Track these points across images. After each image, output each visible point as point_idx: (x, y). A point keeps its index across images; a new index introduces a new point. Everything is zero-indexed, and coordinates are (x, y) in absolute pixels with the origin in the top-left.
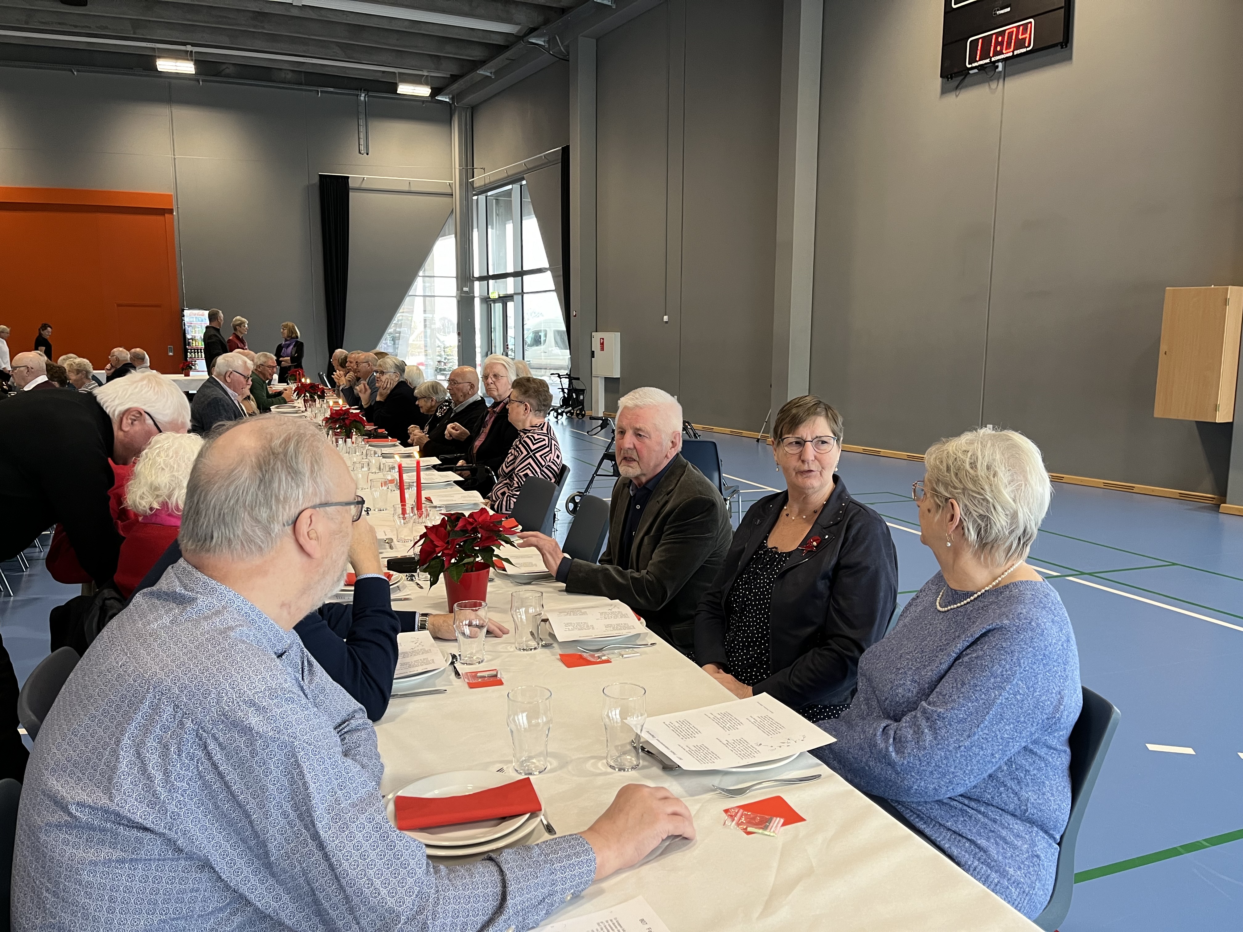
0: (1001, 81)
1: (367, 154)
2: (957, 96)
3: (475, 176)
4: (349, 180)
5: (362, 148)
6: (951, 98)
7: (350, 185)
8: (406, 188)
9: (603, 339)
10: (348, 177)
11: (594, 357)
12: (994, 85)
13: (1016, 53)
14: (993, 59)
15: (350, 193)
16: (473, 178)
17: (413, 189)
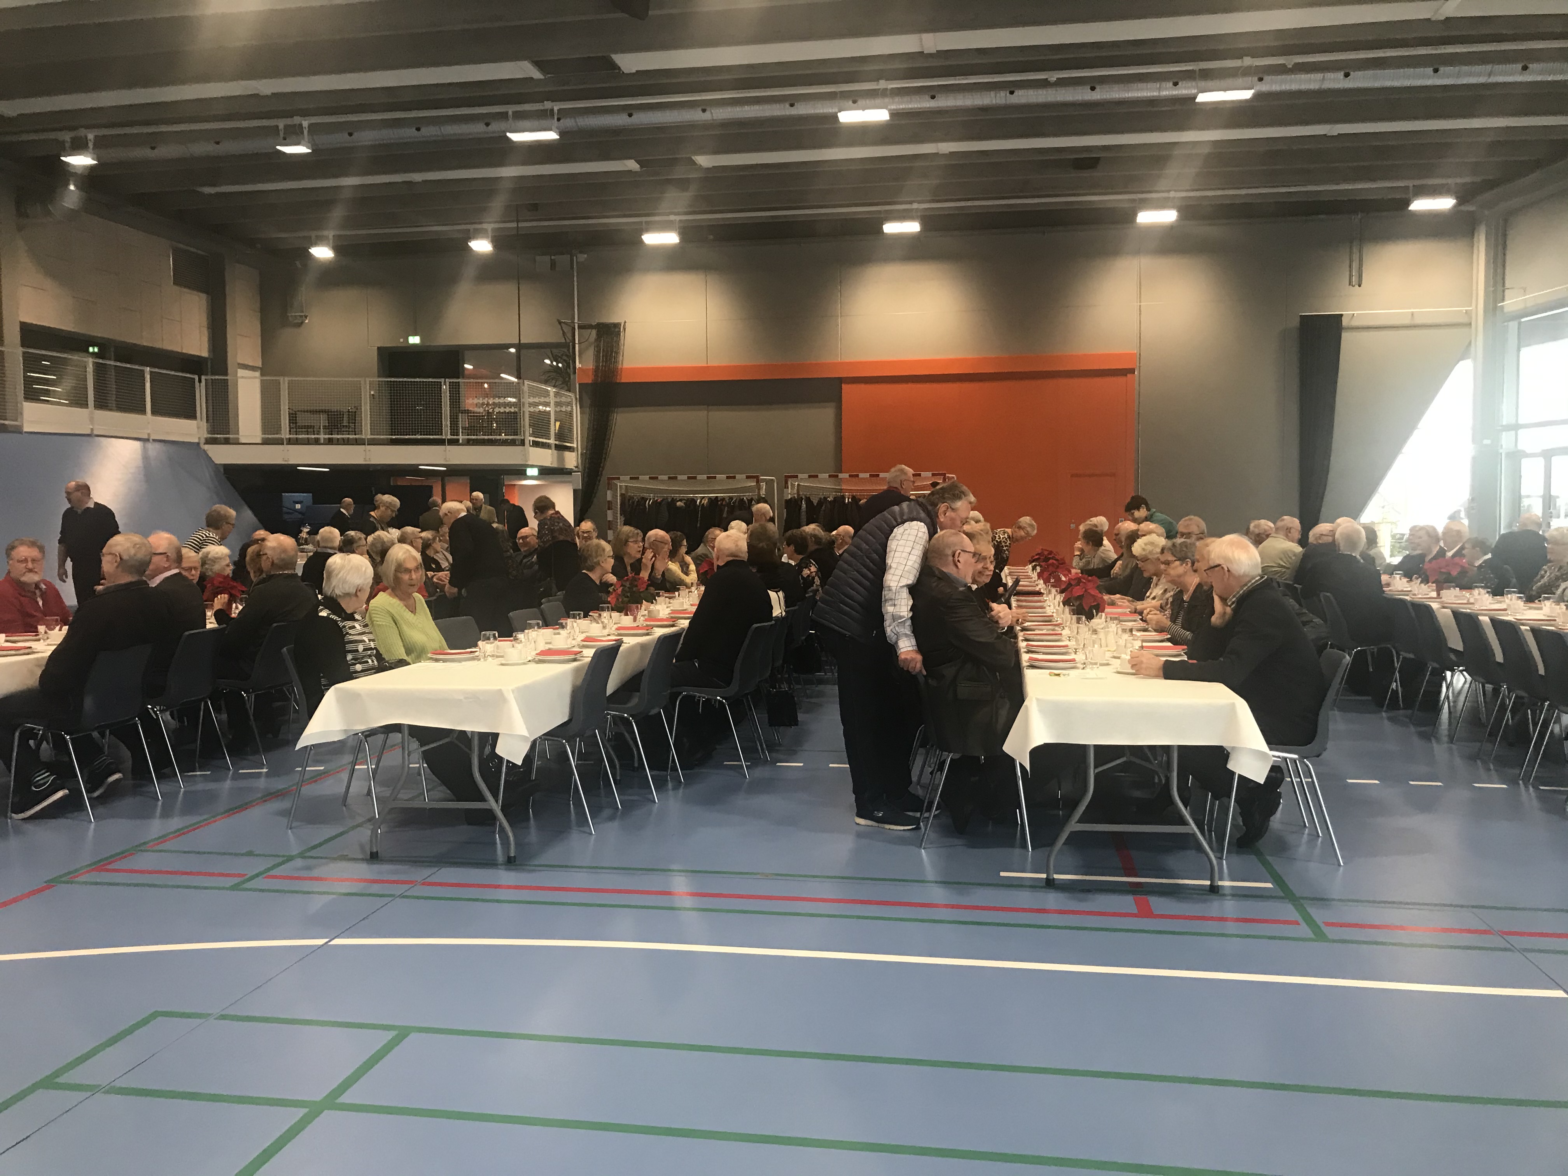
1: (1360, 286)
3: (1506, 297)
4: (1343, 318)
5: (1354, 279)
8: (1407, 321)
10: (1341, 315)
16: (1503, 300)
17: (1418, 321)
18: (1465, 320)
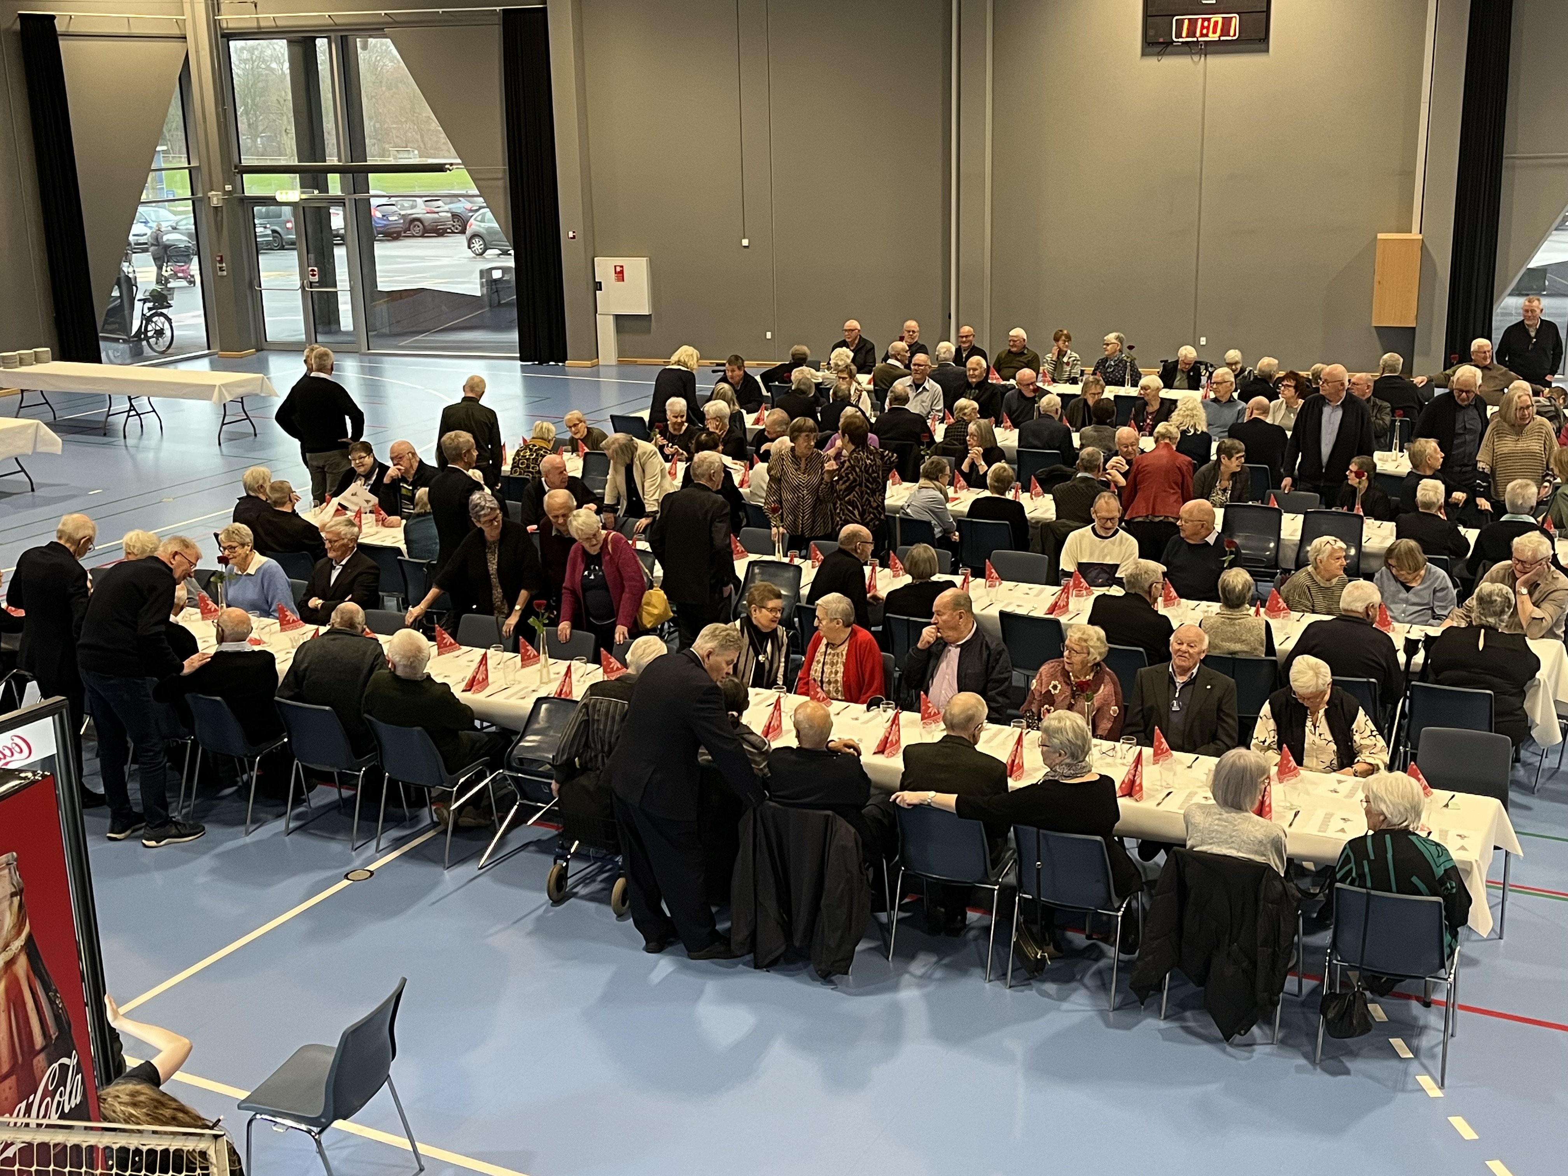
0: (1203, 56)
2: (1159, 61)
3: (222, 12)
4: (56, 21)
6: (1152, 61)
7: (58, 29)
8: (124, 31)
9: (622, 267)
10: (53, 17)
11: (601, 289)
12: (1196, 58)
13: (1222, 38)
14: (1200, 39)
15: (61, 43)
17: (135, 31)
18: (176, 32)
